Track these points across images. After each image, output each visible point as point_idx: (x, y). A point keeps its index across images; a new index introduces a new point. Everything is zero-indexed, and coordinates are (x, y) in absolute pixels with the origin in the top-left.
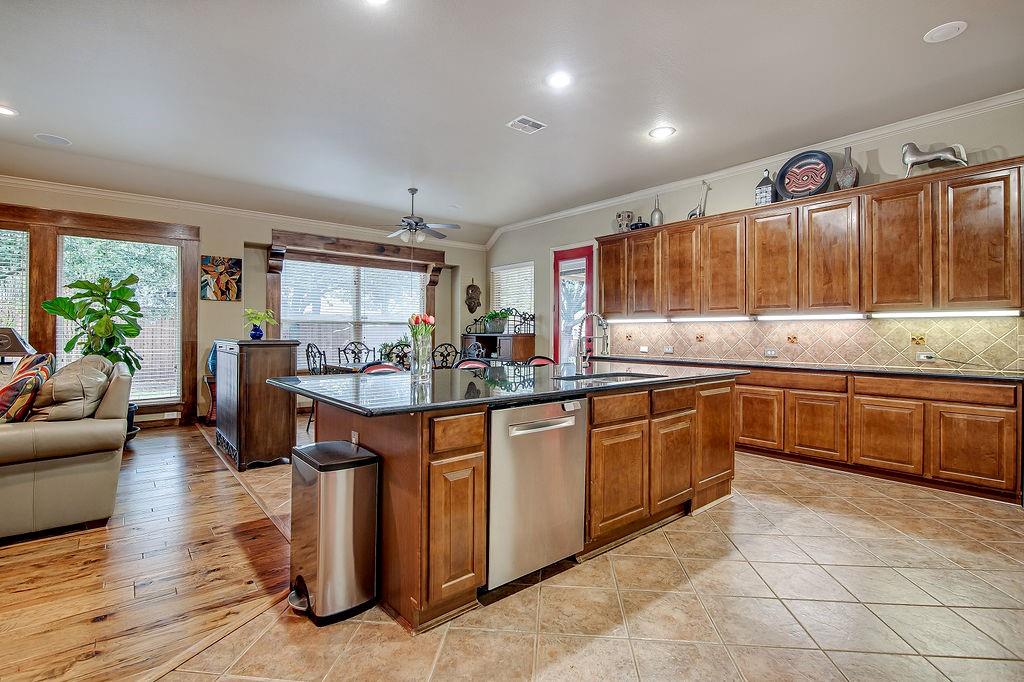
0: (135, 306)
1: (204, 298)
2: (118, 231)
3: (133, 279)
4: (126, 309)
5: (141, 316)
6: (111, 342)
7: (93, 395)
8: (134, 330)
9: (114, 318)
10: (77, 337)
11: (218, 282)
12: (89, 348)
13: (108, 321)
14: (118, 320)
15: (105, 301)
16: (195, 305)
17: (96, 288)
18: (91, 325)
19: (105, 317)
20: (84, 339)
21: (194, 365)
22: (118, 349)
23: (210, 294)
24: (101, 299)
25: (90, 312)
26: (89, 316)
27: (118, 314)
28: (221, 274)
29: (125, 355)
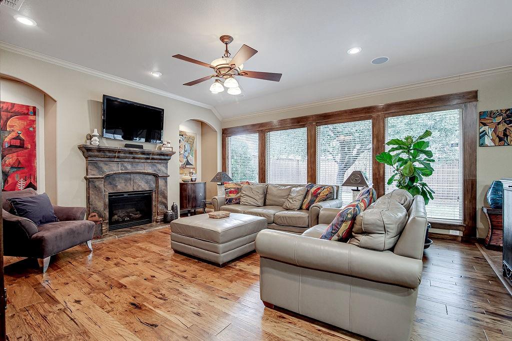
0: (429, 154)
1: (482, 145)
2: (418, 108)
3: (428, 133)
4: (423, 156)
5: (433, 161)
6: (413, 179)
7: (393, 230)
8: (428, 171)
9: (415, 163)
10: (393, 176)
11: (495, 131)
12: (400, 183)
13: (411, 165)
14: (417, 164)
15: (408, 152)
16: (475, 151)
17: (403, 143)
18: (401, 168)
19: (409, 163)
20: (397, 177)
21: (474, 198)
22: (418, 184)
23: (488, 141)
24: (406, 151)
25: (400, 160)
26: (400, 163)
27: (418, 160)
28: (499, 123)
29: (422, 189)
